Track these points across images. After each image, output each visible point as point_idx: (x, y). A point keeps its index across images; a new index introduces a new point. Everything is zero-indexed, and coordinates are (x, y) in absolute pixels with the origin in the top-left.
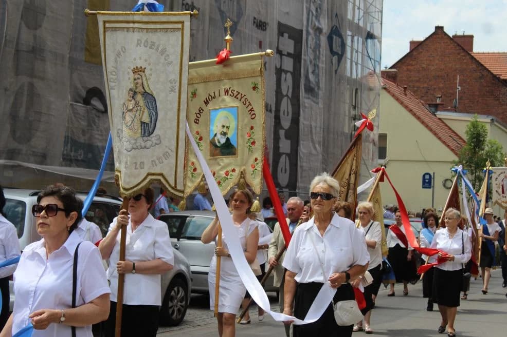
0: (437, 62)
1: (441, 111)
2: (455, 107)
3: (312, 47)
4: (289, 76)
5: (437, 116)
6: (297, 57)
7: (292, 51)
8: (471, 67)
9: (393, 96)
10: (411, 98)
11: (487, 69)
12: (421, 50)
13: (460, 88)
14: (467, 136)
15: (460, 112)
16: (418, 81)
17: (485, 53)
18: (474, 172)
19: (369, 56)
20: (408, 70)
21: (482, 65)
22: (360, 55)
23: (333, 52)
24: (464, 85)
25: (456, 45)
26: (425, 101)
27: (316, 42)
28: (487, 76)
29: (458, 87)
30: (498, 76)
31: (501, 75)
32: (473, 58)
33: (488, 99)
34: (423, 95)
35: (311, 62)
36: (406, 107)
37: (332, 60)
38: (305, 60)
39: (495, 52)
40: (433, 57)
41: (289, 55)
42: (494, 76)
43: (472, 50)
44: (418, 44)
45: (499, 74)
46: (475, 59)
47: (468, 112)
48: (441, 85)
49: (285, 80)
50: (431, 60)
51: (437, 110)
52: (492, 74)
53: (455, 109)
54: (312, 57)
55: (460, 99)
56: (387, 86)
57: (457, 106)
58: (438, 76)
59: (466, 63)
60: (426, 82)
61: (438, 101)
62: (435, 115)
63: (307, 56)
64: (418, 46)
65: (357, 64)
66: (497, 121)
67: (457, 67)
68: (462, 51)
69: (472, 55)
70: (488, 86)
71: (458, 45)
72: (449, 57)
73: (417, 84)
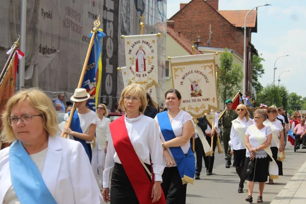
0: (197, 16)
1: (200, 46)
2: (209, 44)
3: (125, 6)
4: (111, 24)
5: (199, 50)
6: (116, 12)
7: (113, 8)
8: (217, 19)
9: (173, 37)
10: (183, 39)
11: (227, 21)
12: (187, 9)
13: (211, 32)
14: (221, 61)
15: (211, 47)
16: (185, 28)
17: (226, 11)
18: (225, 83)
19: (159, 12)
20: (179, 21)
21: (224, 18)
22: (154, 11)
23: (138, 9)
24: (214, 30)
25: (208, 6)
26: (191, 40)
27: (127, 4)
28: (227, 25)
29: (210, 32)
30: (234, 25)
31: (235, 24)
32: (218, 14)
33: (228, 39)
34: (188, 37)
35: (124, 15)
36: (181, 44)
37: (137, 14)
38: (121, 14)
39: (232, 10)
40: (194, 13)
41: (111, 11)
42: (231, 25)
43: (217, 9)
44: (185, 5)
45: (235, 23)
46: (220, 14)
47: (216, 47)
48: (200, 31)
49: (109, 26)
50: (193, 15)
51: (198, 46)
52: (230, 23)
53: (209, 46)
54: (125, 12)
55: (211, 39)
56: (169, 31)
57: (210, 43)
58: (198, 25)
59: (214, 17)
60: (190, 29)
61: (199, 41)
62: (197, 49)
63: (122, 11)
64: (185, 6)
65: (152, 17)
66: (235, 53)
67: (209, 19)
68: (212, 9)
69: (218, 12)
70: (228, 31)
71: (210, 6)
72: (204, 13)
73: (185, 30)
